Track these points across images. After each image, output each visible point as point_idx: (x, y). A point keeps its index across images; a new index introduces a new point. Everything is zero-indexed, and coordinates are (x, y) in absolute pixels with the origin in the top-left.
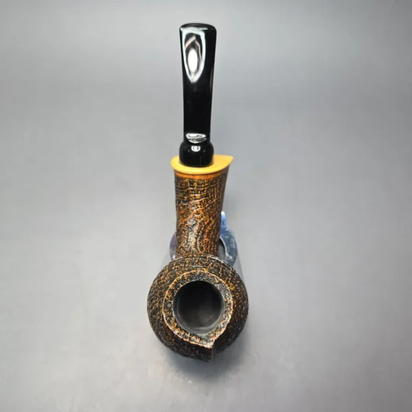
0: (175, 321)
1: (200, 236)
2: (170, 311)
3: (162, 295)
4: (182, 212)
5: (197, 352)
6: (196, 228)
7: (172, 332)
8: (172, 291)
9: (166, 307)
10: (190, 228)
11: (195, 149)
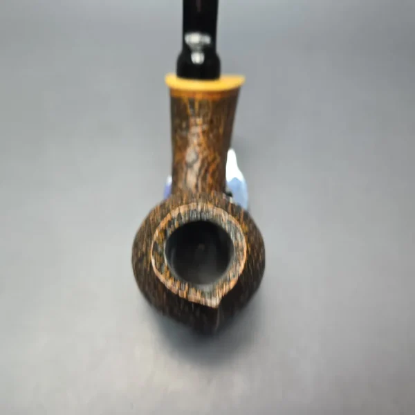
0: (168, 268)
1: (203, 176)
2: (161, 255)
3: (150, 235)
4: (179, 144)
5: (198, 313)
6: (197, 166)
7: (163, 286)
8: (165, 231)
9: (155, 248)
10: (190, 166)
11: (197, 58)
